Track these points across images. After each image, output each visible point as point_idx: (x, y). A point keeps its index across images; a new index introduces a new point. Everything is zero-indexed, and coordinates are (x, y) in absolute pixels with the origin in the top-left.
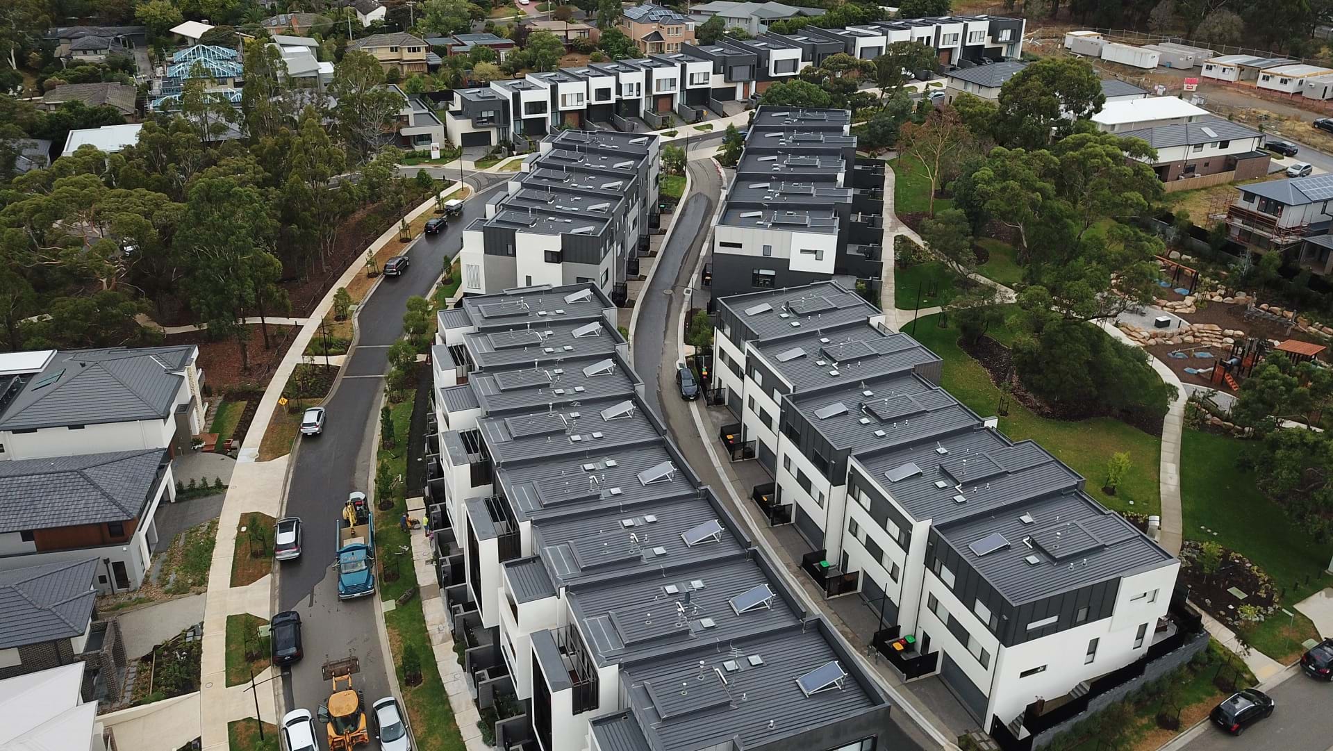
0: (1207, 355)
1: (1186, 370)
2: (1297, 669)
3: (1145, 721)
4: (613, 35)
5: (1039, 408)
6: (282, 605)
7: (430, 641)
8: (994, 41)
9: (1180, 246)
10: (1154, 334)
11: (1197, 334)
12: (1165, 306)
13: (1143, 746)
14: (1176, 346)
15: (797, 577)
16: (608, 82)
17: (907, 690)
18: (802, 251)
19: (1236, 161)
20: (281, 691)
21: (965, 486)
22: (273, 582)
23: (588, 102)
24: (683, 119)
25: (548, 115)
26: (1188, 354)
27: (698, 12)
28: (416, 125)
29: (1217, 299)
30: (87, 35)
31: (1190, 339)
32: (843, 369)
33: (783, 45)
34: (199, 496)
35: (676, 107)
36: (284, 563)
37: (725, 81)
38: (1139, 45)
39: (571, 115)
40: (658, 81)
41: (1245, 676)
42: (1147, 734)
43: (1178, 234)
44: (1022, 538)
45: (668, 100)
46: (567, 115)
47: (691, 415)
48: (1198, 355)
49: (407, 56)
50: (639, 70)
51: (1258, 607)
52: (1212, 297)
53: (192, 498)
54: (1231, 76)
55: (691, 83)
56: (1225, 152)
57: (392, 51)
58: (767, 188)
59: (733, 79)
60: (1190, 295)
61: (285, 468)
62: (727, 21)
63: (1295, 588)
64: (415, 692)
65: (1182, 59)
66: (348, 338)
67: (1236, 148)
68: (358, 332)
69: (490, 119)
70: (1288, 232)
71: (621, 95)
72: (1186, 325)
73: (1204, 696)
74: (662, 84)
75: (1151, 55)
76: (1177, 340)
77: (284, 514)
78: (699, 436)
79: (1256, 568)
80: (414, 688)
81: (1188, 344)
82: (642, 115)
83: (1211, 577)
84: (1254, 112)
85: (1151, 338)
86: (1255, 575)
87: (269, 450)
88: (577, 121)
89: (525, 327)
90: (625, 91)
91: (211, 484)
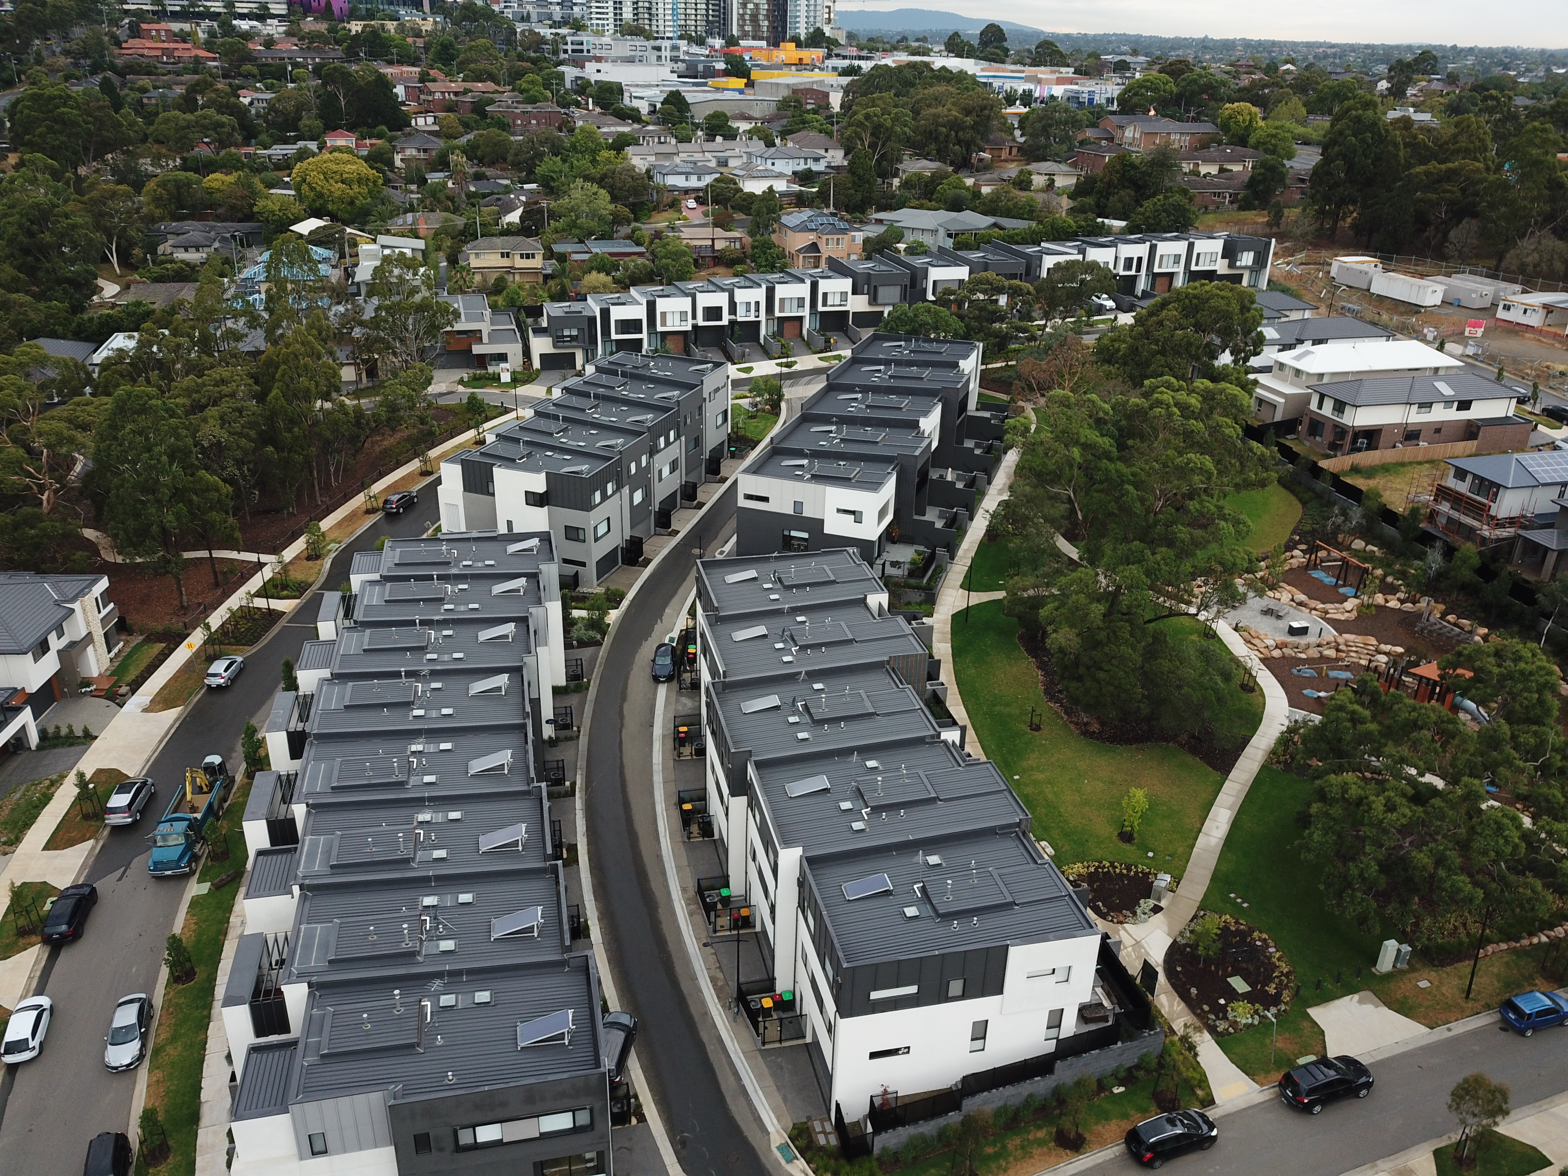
0: (1347, 675)
1: (1305, 692)
2: (1275, 1092)
3: (1041, 1134)
4: (763, 245)
5: (1086, 724)
6: (89, 876)
7: (226, 934)
8: (1231, 265)
9: (1367, 533)
10: (1282, 643)
11: (1342, 647)
12: (1315, 609)
13: (1025, 1165)
14: (1309, 661)
15: (687, 905)
16: (720, 300)
17: (760, 1058)
18: (839, 511)
19: (1479, 428)
20: (38, 973)
21: (877, 810)
22: (93, 848)
23: (694, 322)
24: (810, 347)
25: (644, 336)
26: (1319, 671)
27: (880, 222)
28: (491, 342)
29: (1393, 604)
30: (194, 230)
31: (1331, 653)
32: (802, 655)
33: (948, 261)
34: (63, 745)
35: (805, 332)
36: (117, 830)
37: (870, 304)
38: (1422, 276)
39: (675, 337)
40: (782, 300)
41: (1200, 1092)
42: (1036, 1151)
43: (1364, 517)
44: (915, 883)
45: (797, 324)
46: (669, 337)
47: (655, 699)
48: (1333, 674)
49: (520, 263)
50: (760, 286)
51: (1257, 1006)
52: (1387, 601)
53: (55, 746)
54: (1535, 320)
55: (825, 304)
56: (1464, 415)
57: (503, 256)
58: (831, 432)
59: (879, 301)
60: (1356, 597)
61: (171, 722)
62: (906, 232)
63: (1318, 985)
64: (180, 992)
65: (1474, 296)
66: (311, 580)
67: (1479, 411)
68: (326, 574)
69: (573, 338)
70: (1499, 524)
71: (735, 314)
72: (1330, 633)
73: (1132, 1112)
74: (787, 304)
75: (1430, 290)
76: (1313, 653)
77: (143, 773)
78: (652, 726)
79: (1278, 955)
80: (181, 987)
81: (1323, 659)
82: (762, 341)
83: (1208, 961)
84: (1548, 367)
85: (1277, 647)
86: (1274, 963)
87: (162, 701)
88: (682, 345)
89: (430, 578)
90: (741, 310)
91: (79, 732)
